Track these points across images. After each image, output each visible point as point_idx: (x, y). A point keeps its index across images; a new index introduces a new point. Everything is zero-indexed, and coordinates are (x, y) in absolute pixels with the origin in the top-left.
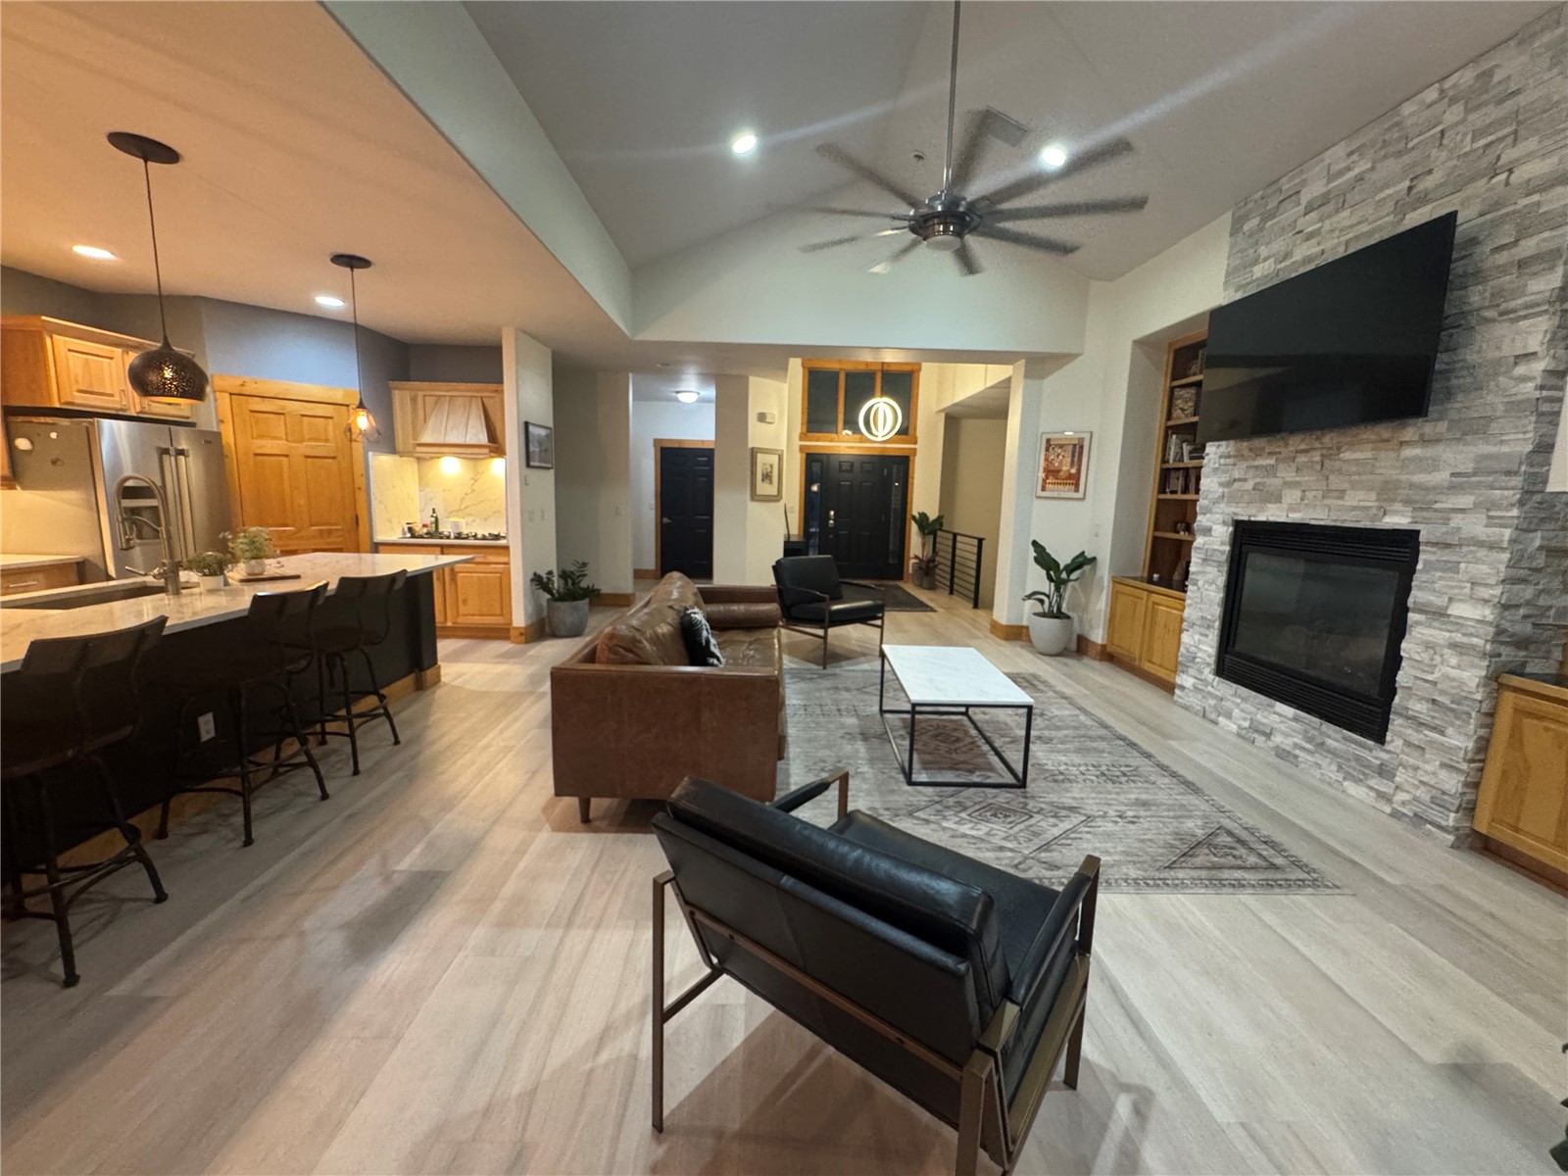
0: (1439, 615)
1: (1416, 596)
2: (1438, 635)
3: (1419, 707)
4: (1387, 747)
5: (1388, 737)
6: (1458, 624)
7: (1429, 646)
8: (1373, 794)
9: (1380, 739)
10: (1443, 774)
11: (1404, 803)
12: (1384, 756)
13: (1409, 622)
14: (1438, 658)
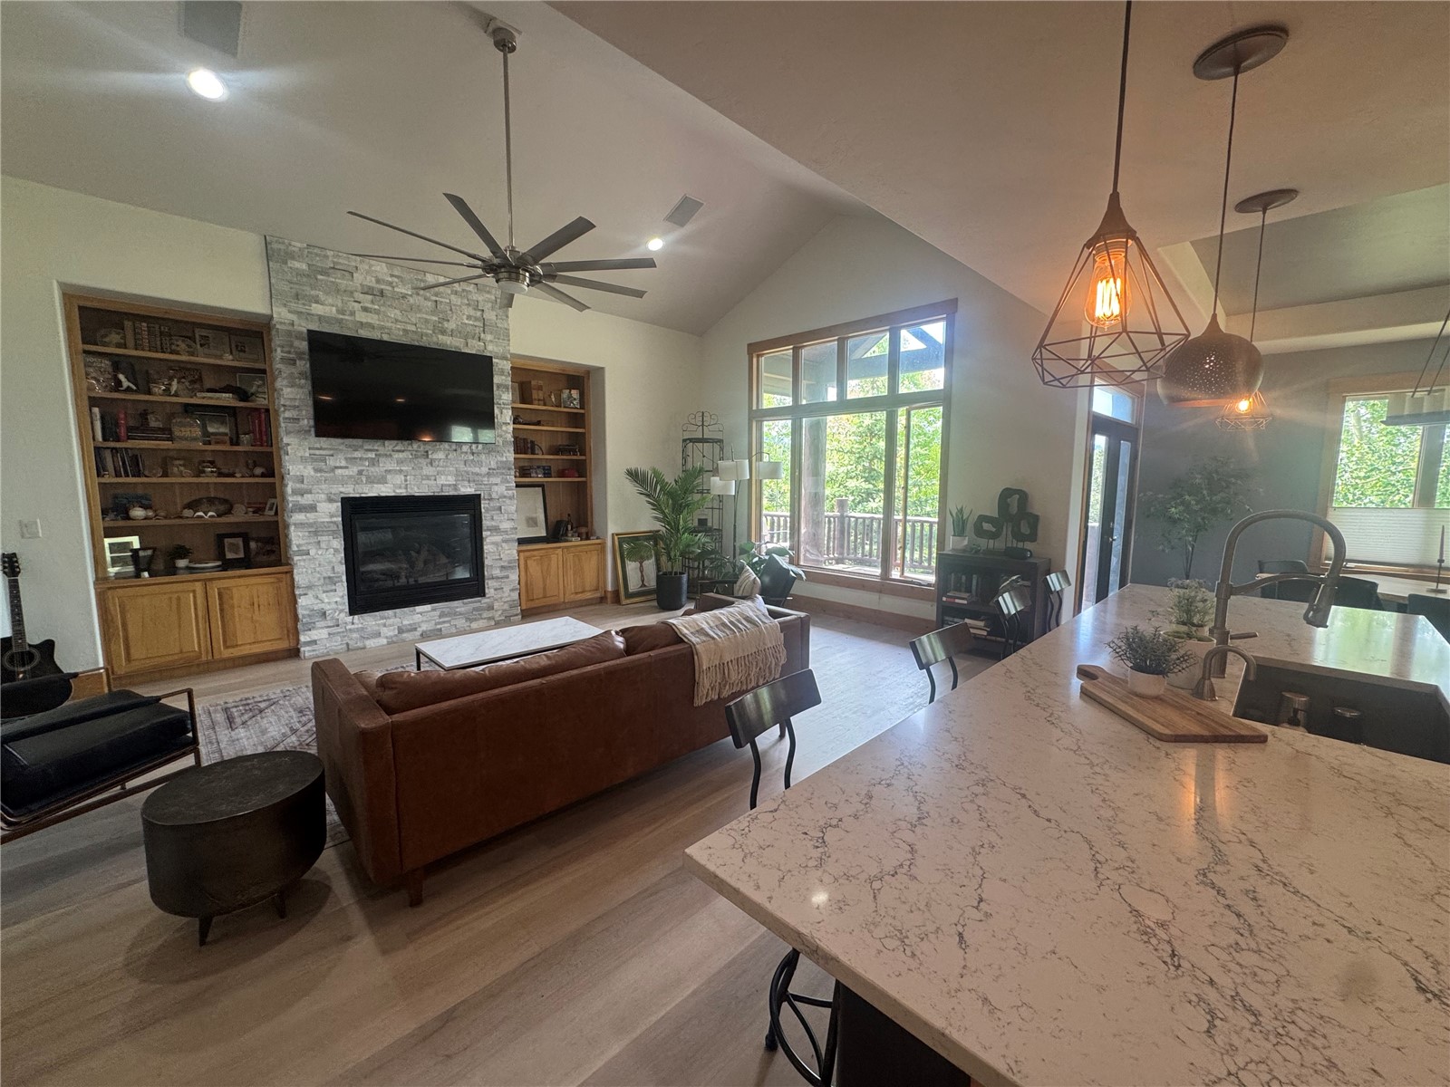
0: (496, 530)
1: (486, 523)
2: (498, 538)
3: (497, 572)
4: (487, 596)
5: (487, 591)
6: (506, 532)
7: (496, 544)
8: (485, 621)
9: (483, 595)
10: (512, 594)
11: (500, 616)
12: (488, 600)
13: (484, 536)
14: (500, 548)
